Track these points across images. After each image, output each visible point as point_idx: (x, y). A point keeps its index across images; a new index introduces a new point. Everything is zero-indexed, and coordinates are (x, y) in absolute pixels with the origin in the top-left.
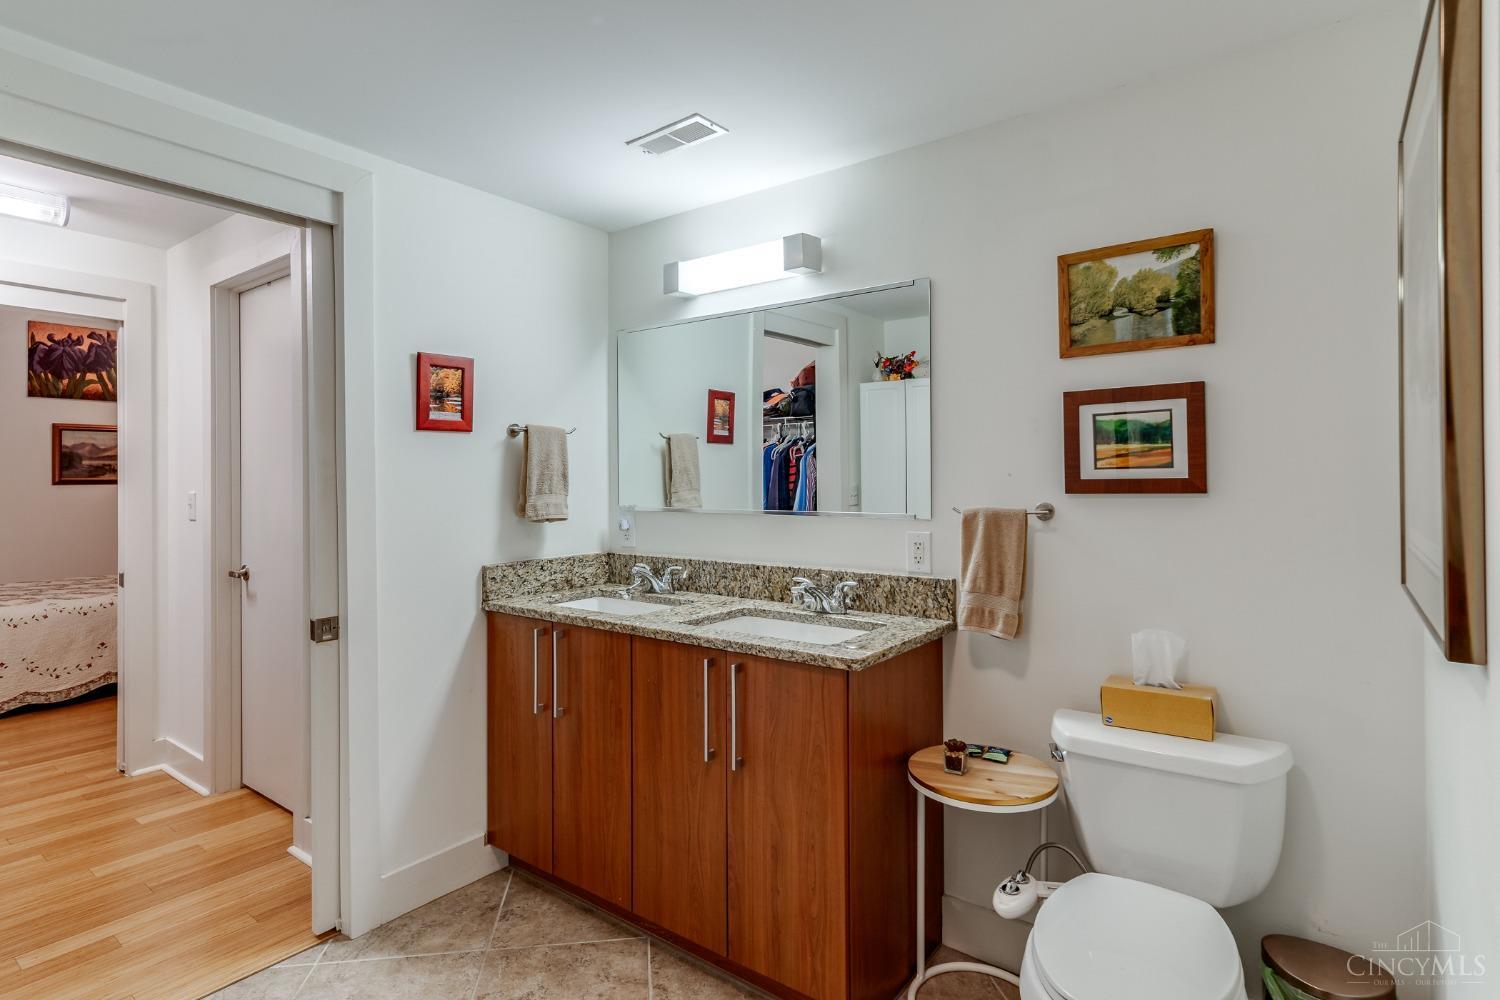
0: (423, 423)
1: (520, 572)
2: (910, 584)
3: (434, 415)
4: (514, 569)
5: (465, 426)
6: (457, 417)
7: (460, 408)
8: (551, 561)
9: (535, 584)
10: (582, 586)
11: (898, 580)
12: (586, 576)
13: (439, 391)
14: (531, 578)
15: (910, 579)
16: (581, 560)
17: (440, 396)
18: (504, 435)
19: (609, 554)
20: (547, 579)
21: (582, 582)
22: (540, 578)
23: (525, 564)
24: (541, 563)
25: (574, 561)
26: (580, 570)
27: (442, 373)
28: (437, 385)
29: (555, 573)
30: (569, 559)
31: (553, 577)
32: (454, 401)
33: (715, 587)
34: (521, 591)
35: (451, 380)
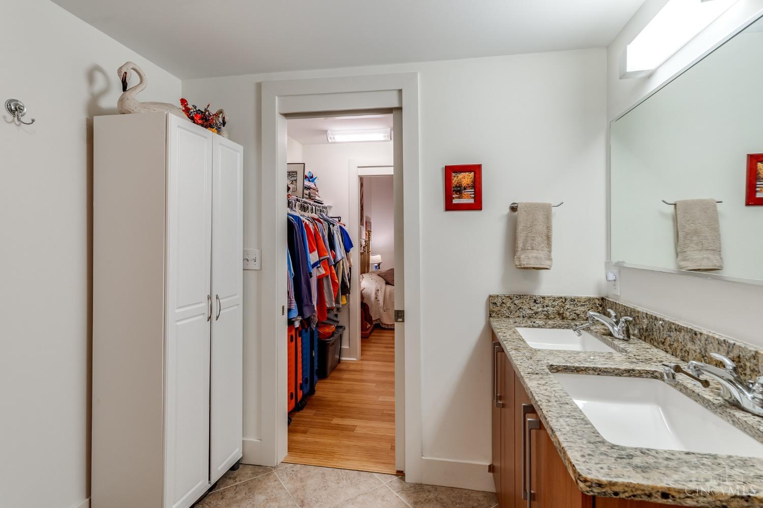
0: (450, 206)
1: (516, 302)
3: (455, 201)
4: (511, 299)
5: (477, 205)
6: (472, 201)
7: (473, 196)
8: (543, 298)
9: (529, 312)
10: (573, 319)
12: (578, 312)
13: (459, 187)
14: (524, 307)
16: (573, 300)
17: (459, 190)
18: (507, 210)
19: (603, 299)
20: (540, 309)
21: (574, 316)
22: (534, 308)
23: (520, 297)
24: (534, 298)
25: (566, 299)
26: (572, 307)
27: (461, 175)
28: (458, 183)
29: (547, 306)
30: (561, 298)
31: (545, 309)
32: (470, 191)
33: (663, 343)
34: (517, 314)
35: (466, 178)
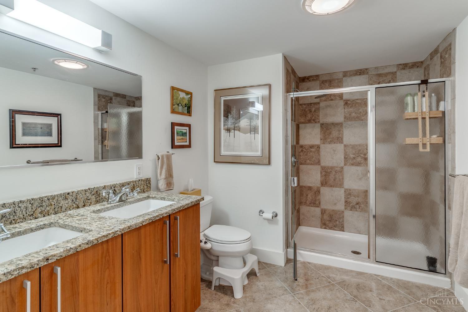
2: (139, 182)
11: (136, 182)
15: (139, 180)
